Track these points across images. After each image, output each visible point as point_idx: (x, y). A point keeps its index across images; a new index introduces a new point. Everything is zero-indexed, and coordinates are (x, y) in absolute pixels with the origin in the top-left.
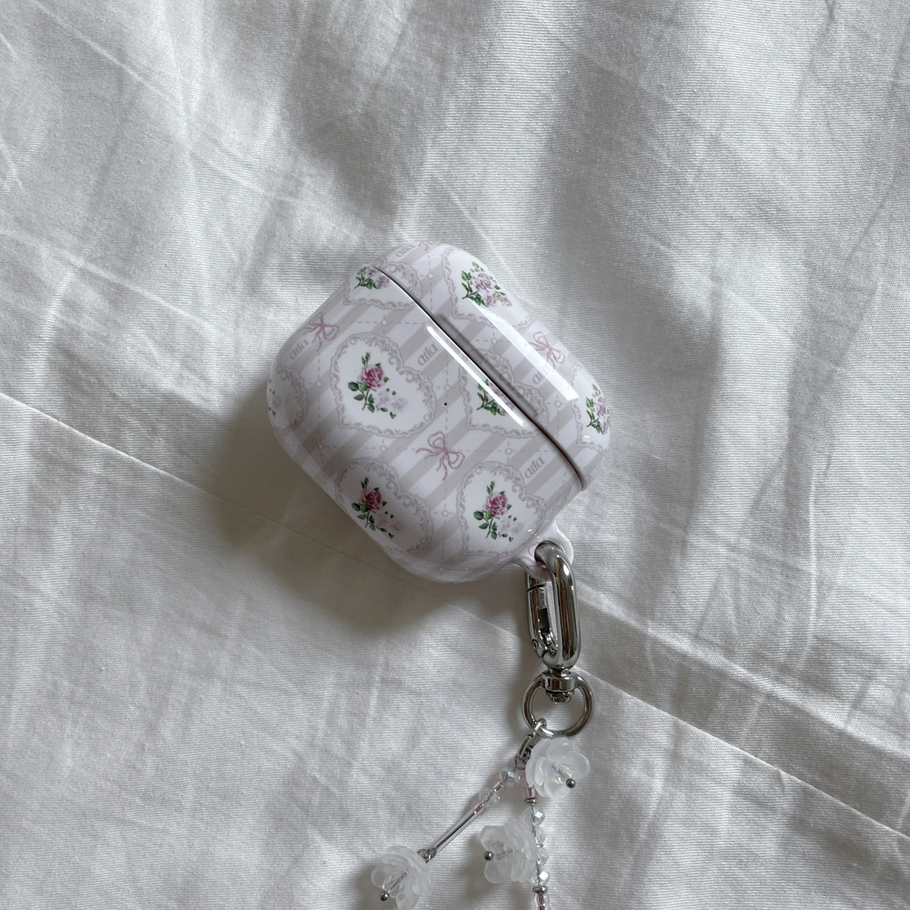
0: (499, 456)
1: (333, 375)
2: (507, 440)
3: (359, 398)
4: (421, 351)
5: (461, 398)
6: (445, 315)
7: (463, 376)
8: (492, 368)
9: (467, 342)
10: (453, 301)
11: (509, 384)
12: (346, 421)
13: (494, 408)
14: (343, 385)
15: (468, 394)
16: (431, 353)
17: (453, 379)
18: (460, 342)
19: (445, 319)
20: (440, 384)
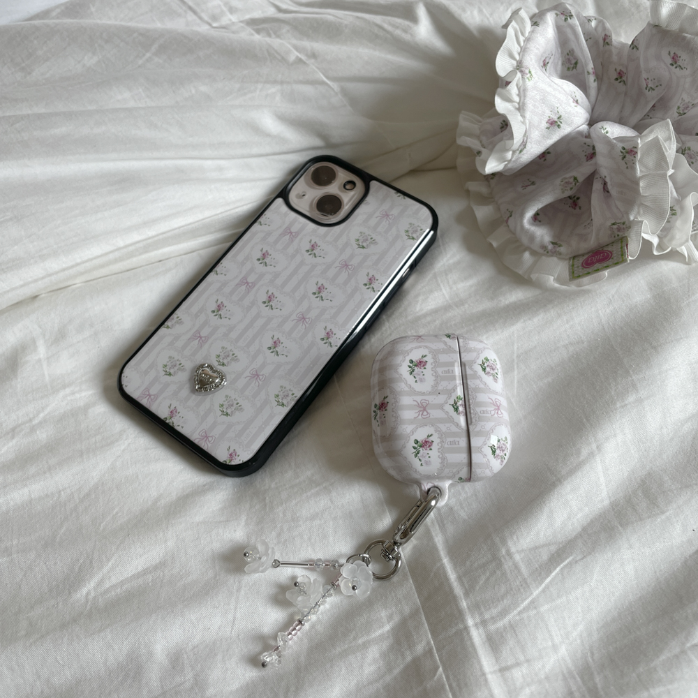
0: (443, 427)
1: (408, 353)
2: (452, 424)
3: (410, 367)
4: (446, 369)
5: (447, 396)
6: (467, 364)
7: (454, 389)
8: (468, 395)
9: (466, 379)
10: (473, 362)
11: (469, 405)
12: (398, 371)
13: (456, 409)
14: (408, 359)
15: (451, 396)
16: (449, 372)
17: (450, 387)
18: (464, 377)
19: (465, 365)
20: (443, 385)
